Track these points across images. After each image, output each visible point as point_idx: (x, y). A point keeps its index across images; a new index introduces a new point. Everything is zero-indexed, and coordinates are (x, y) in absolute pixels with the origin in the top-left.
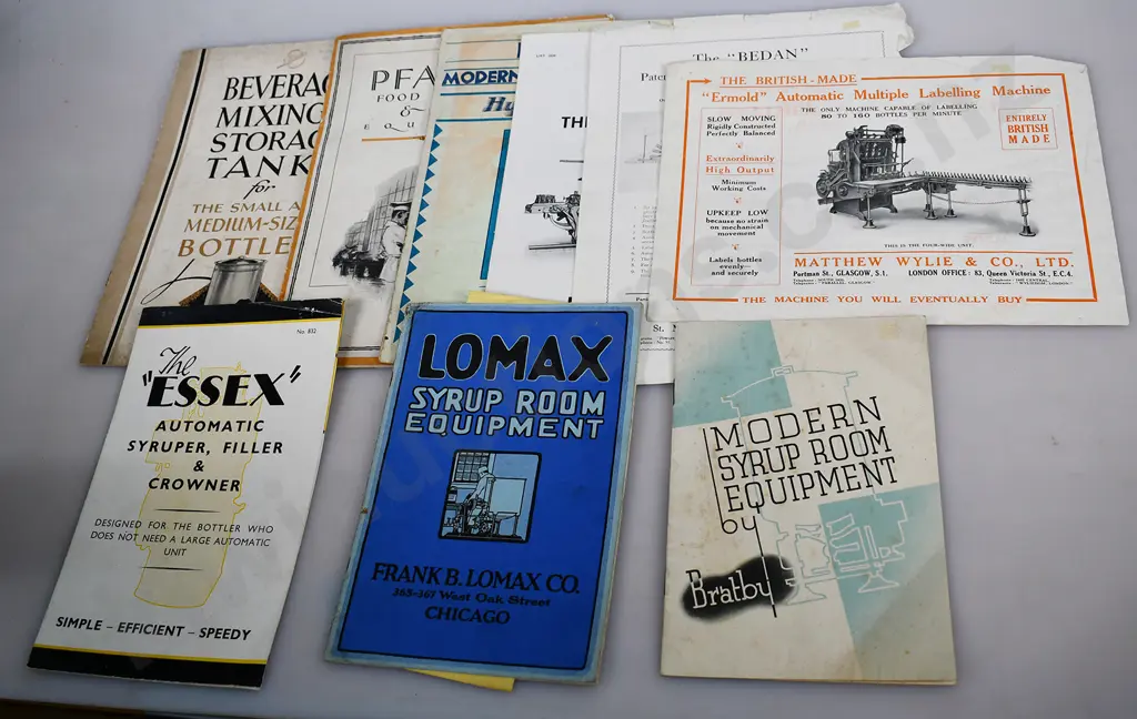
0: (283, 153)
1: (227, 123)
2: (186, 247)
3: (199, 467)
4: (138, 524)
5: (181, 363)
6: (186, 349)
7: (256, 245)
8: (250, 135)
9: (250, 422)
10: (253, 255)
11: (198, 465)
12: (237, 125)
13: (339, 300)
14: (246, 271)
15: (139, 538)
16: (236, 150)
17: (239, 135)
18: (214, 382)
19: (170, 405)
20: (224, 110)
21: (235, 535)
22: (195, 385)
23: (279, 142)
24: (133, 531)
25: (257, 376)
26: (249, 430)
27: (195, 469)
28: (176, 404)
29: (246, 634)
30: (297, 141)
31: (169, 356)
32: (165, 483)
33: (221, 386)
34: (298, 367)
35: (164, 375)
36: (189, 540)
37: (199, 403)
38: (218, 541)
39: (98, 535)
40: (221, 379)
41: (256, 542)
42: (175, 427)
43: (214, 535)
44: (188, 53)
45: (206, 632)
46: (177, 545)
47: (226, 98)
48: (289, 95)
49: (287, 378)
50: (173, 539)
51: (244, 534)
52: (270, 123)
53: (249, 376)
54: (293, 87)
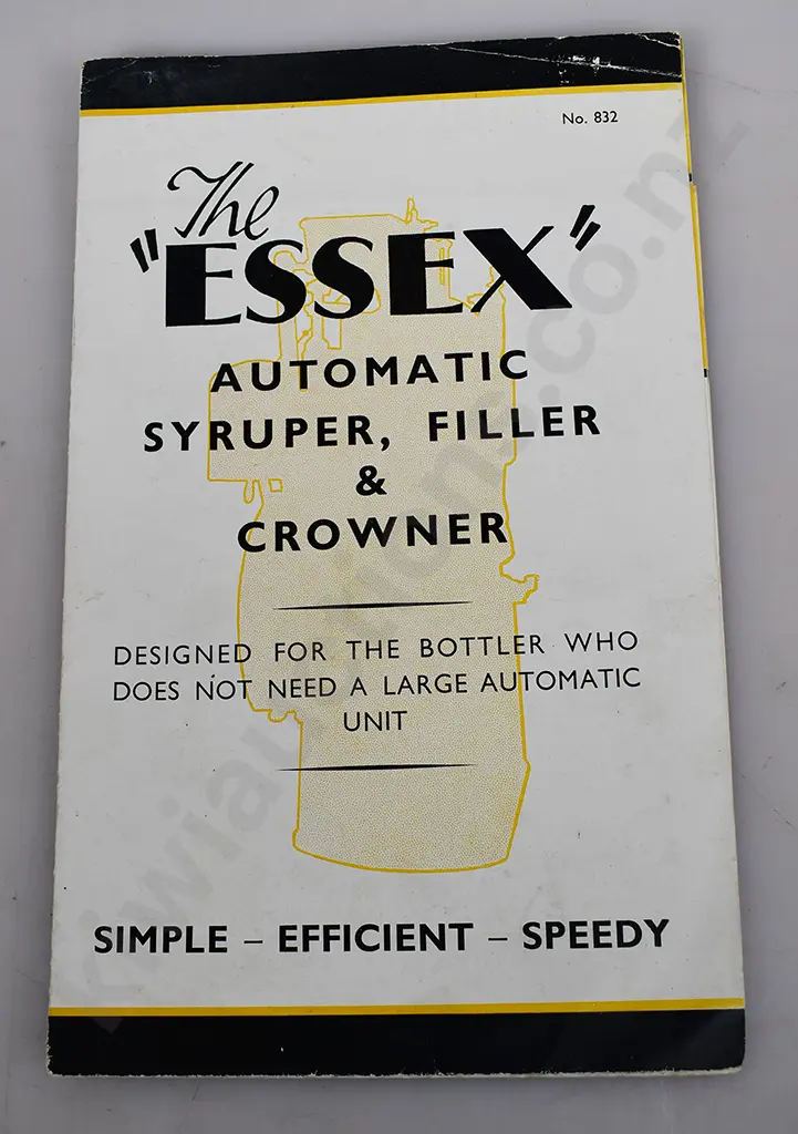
3: (370, 482)
4: (243, 655)
5: (235, 205)
6: (241, 169)
9: (485, 356)
11: (366, 480)
13: (671, 38)
15: (258, 690)
18: (348, 253)
19: (236, 319)
21: (529, 661)
22: (297, 264)
24: (232, 671)
25: (473, 236)
26: (486, 376)
27: (360, 489)
28: (252, 315)
29: (658, 931)
31: (192, 189)
32: (285, 534)
33: (376, 265)
34: (587, 211)
35: (193, 239)
36: (405, 684)
37: (319, 309)
38: (488, 682)
39: (131, 691)
40: (369, 245)
41: (598, 678)
42: (266, 377)
43: (475, 666)
45: (542, 932)
46: (375, 703)
49: (562, 240)
50: (358, 686)
51: (559, 658)
53: (451, 235)
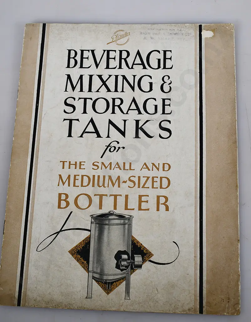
0: (125, 117)
1: (74, 88)
2: (63, 200)
7: (121, 201)
8: (94, 100)
10: (120, 210)
12: (81, 90)
14: (117, 224)
16: (85, 112)
17: (85, 99)
20: (69, 77)
23: (119, 106)
30: (133, 106)
44: (31, 26)
47: (68, 66)
48: (120, 67)
52: (109, 90)
54: (123, 61)
